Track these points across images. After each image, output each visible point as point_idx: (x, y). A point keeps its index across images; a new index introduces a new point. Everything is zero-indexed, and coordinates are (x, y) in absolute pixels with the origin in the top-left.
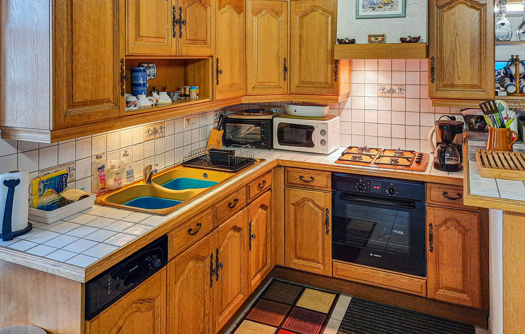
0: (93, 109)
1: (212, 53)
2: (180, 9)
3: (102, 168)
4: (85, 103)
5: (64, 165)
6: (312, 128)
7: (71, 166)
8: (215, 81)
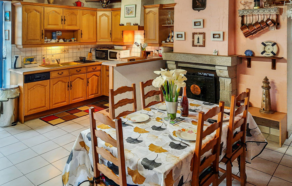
0: (33, 41)
1: (79, 29)
2: (64, 16)
3: (44, 58)
4: (31, 40)
5: (33, 56)
6: (117, 53)
7: (35, 57)
8: (81, 37)
